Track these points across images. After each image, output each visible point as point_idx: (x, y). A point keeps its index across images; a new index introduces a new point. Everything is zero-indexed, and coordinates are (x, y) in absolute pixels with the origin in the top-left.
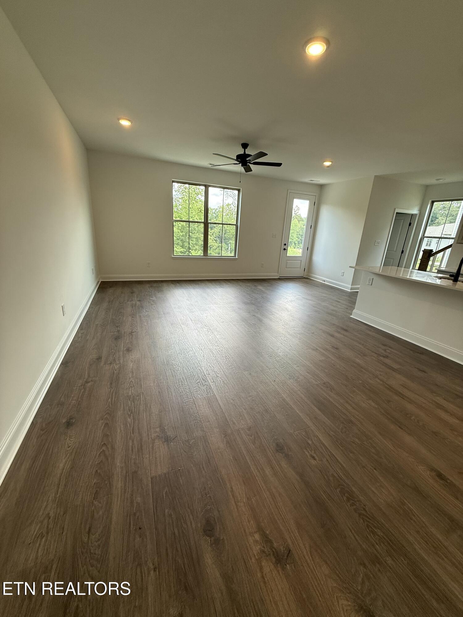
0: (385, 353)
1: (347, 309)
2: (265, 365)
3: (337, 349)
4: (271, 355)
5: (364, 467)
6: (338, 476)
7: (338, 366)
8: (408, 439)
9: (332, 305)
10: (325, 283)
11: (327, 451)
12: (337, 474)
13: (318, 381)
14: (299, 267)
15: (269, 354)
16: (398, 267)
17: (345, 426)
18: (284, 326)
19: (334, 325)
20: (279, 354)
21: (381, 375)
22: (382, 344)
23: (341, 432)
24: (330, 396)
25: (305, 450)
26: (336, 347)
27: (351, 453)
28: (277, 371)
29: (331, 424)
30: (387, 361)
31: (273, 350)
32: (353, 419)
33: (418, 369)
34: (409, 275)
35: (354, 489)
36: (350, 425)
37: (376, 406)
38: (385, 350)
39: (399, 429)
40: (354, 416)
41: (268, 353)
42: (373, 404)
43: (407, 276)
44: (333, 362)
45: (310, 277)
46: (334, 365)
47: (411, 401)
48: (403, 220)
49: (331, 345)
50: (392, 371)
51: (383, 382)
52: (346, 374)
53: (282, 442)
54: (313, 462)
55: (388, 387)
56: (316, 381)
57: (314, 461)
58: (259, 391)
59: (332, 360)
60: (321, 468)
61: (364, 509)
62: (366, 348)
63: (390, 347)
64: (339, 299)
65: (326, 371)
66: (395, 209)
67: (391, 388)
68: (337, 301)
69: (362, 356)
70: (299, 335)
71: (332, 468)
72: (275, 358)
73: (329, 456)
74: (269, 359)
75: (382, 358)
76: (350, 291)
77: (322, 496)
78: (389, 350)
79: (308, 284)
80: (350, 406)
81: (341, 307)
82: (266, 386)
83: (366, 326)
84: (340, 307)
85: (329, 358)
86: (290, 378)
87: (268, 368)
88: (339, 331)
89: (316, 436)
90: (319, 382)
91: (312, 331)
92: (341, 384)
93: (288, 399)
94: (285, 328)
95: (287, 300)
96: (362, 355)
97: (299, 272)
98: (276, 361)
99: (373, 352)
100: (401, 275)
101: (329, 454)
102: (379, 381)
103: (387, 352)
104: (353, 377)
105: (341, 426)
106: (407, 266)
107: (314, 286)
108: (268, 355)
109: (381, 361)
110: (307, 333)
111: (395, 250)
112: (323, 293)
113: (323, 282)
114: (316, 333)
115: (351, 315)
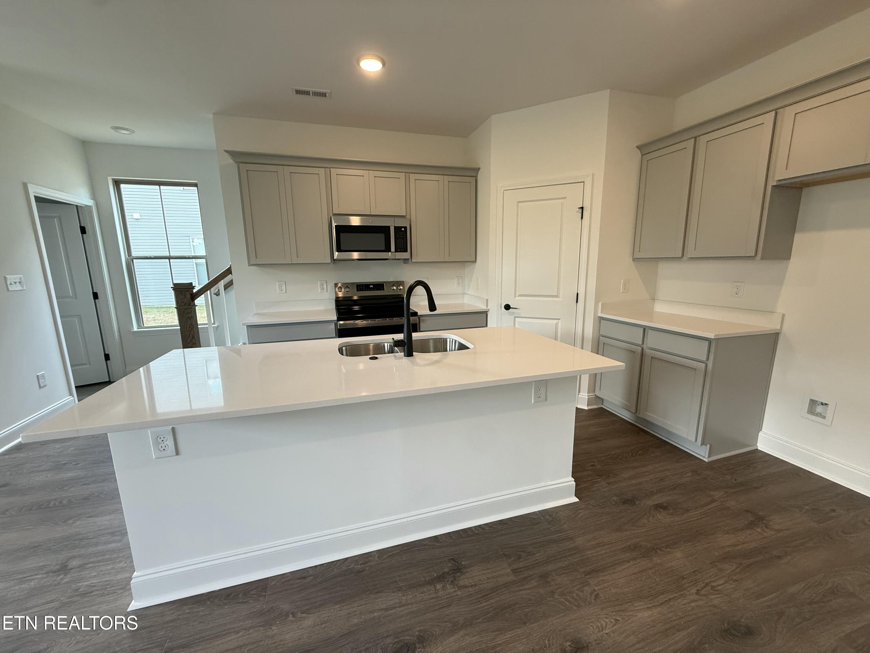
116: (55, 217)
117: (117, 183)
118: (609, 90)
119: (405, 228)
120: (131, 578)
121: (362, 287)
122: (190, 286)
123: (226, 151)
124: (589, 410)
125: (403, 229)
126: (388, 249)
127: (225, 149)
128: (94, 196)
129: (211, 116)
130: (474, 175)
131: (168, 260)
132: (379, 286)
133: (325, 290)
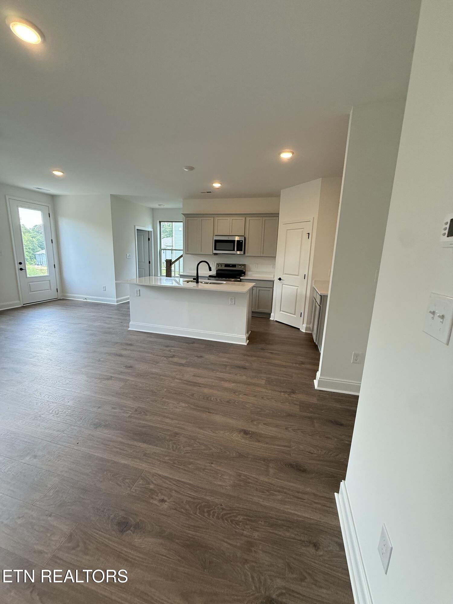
0: (171, 354)
1: (122, 322)
2: (54, 430)
3: (131, 367)
4: (57, 412)
5: (204, 469)
6: (191, 497)
7: (140, 385)
8: (218, 418)
9: (105, 323)
10: (88, 301)
11: (172, 481)
12: (190, 497)
13: (129, 412)
14: (49, 288)
15: (54, 412)
16: (149, 276)
17: (173, 441)
18: (59, 366)
19: (117, 343)
20: (69, 404)
21: (177, 374)
22: (165, 346)
23: (173, 450)
24: (146, 421)
25: (152, 501)
26: (130, 366)
27: (190, 465)
28: (75, 428)
29: (162, 449)
30: (175, 360)
31: (56, 404)
32: (176, 430)
33: (197, 356)
34: (159, 283)
35: (208, 498)
36: (177, 438)
37: (187, 405)
38: (170, 351)
39: (210, 414)
40: (176, 427)
41: (51, 412)
42: (183, 405)
43: (158, 283)
44: (133, 383)
45: (66, 297)
46: (136, 386)
47: (206, 386)
48: (143, 236)
49: (124, 366)
50: (182, 367)
51: (181, 380)
52: (151, 389)
53: (123, 516)
54: (165, 506)
55: (186, 382)
56: (127, 413)
57: (166, 504)
58: (62, 471)
59: (132, 381)
60: (174, 505)
61: (223, 509)
62: (156, 355)
63: (172, 347)
64: (110, 315)
65: (131, 396)
66: (135, 226)
67: (189, 383)
68: (108, 318)
69: (156, 365)
70: (83, 370)
71: (184, 495)
72: (65, 413)
73: (175, 485)
74: (56, 419)
75: (171, 359)
76: (116, 304)
77: (189, 534)
78: (172, 349)
79: (67, 305)
80: (168, 419)
81: (115, 323)
82: (68, 458)
83: (146, 335)
84: (113, 322)
85: (129, 380)
86: (96, 427)
87: (60, 431)
88: (125, 347)
89: (155, 474)
90: (131, 412)
91: (97, 359)
92: (151, 402)
93: (105, 456)
94: (61, 368)
95: (47, 332)
96: (155, 363)
97: (51, 294)
98: (68, 415)
99: (162, 357)
100: (153, 283)
101: (174, 482)
102: (178, 381)
103: (172, 352)
104: (158, 388)
105: (171, 445)
106: (156, 275)
107: (75, 306)
108: (52, 415)
109: (172, 362)
110: (92, 363)
111: (143, 261)
112: (90, 312)
113: (86, 300)
114: (102, 360)
115: (129, 328)
116: (142, 235)
117: (160, 222)
118: (321, 179)
119: (242, 241)
120: (129, 323)
121: (227, 265)
122: (171, 260)
123: (182, 214)
124: (305, 333)
125: (241, 241)
126: (234, 250)
127: (182, 213)
128: (153, 228)
129: (182, 200)
130: (278, 216)
131: (171, 251)
132: (234, 266)
133: (214, 266)
